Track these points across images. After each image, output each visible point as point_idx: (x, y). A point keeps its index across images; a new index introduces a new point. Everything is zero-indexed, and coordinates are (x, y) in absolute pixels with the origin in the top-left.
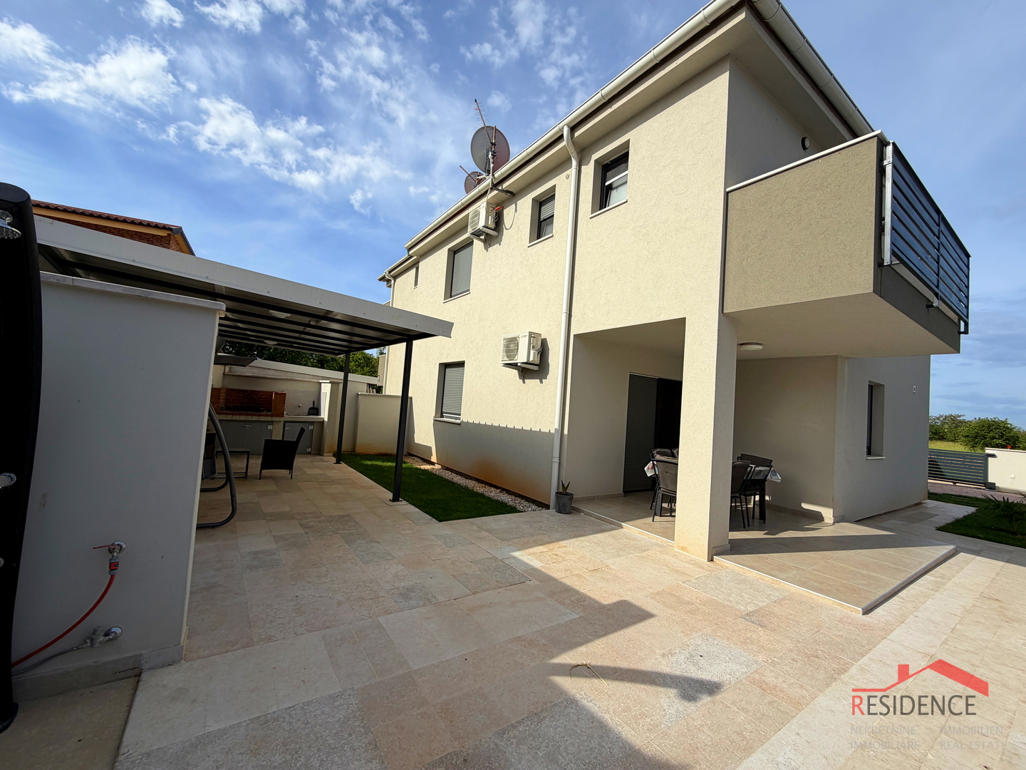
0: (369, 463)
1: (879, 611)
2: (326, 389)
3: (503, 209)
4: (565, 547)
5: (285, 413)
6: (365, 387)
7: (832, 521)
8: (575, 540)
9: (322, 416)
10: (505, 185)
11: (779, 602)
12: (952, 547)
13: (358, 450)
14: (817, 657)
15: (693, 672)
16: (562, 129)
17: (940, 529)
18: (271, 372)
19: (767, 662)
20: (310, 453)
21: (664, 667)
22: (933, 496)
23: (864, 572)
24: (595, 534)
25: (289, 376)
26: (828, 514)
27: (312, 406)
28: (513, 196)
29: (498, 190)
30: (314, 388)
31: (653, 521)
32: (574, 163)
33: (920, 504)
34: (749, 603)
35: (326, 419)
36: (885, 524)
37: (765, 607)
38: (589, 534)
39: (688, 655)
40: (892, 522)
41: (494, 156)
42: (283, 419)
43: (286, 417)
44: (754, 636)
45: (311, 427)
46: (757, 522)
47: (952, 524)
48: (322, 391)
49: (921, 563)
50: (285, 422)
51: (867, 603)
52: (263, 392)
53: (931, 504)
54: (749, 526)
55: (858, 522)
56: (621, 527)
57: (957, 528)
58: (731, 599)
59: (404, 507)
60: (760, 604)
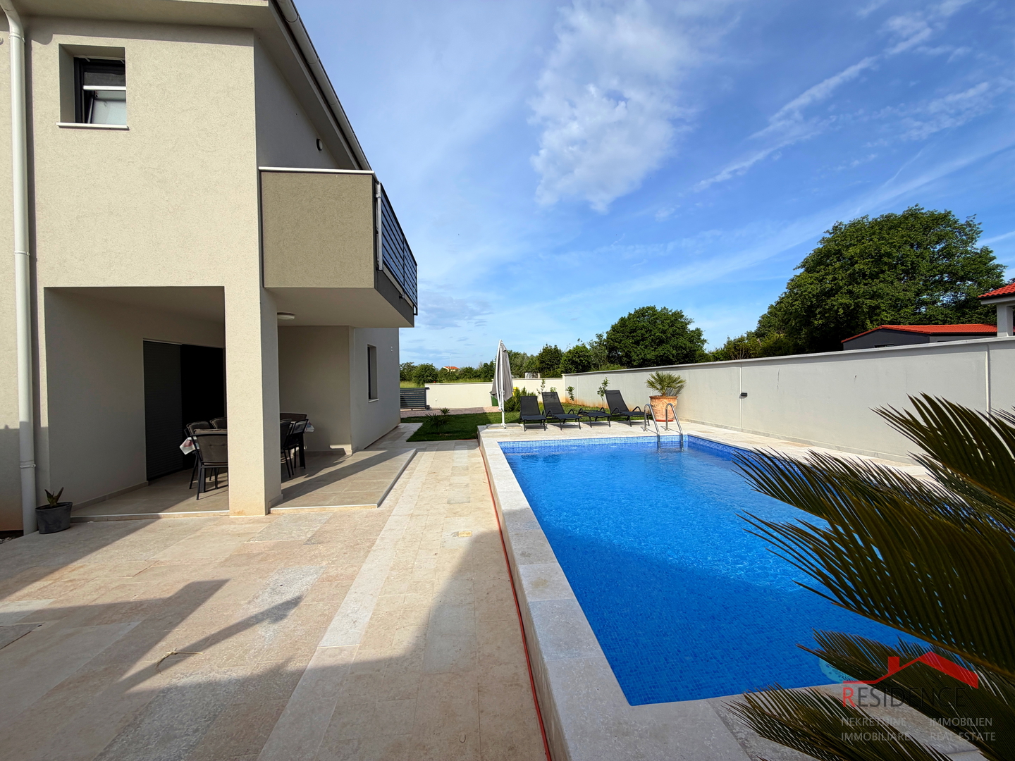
1: (385, 501)
4: (82, 567)
7: (351, 454)
8: (94, 554)
11: (328, 522)
12: (414, 450)
14: (358, 544)
15: (279, 600)
17: (408, 441)
19: (329, 564)
21: (254, 610)
22: (404, 420)
23: (375, 481)
24: (123, 537)
26: (348, 449)
31: (198, 499)
32: (14, 27)
33: (397, 427)
34: (307, 532)
36: (380, 446)
37: (319, 529)
38: (114, 541)
39: (270, 591)
40: (385, 443)
44: (316, 552)
46: (298, 469)
47: (413, 436)
49: (402, 464)
51: (378, 500)
53: (403, 425)
54: (293, 474)
55: (366, 449)
56: (159, 518)
57: (417, 437)
58: (293, 535)
60: (315, 529)
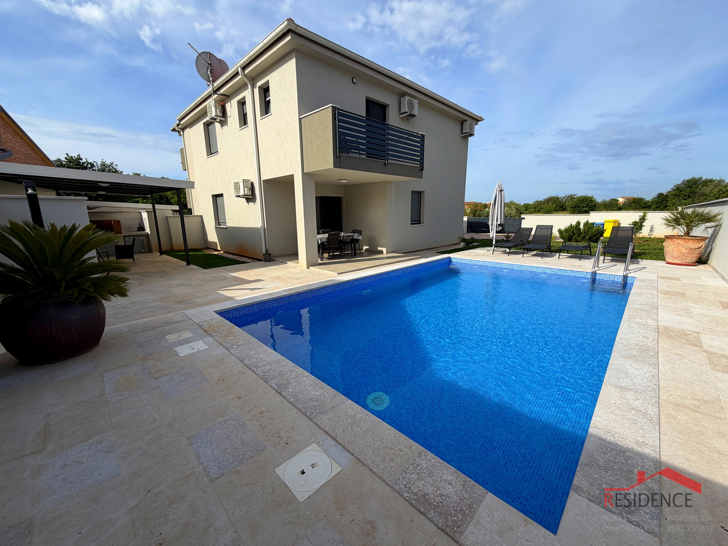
0: (180, 253)
2: (145, 215)
3: (225, 103)
4: (254, 270)
5: (123, 231)
6: (171, 212)
7: (385, 253)
8: (260, 268)
9: (147, 231)
10: (222, 91)
13: (175, 249)
16: (238, 69)
18: (107, 208)
20: (144, 252)
24: (272, 266)
25: (119, 210)
26: (384, 250)
27: (139, 226)
28: (227, 97)
29: (218, 94)
30: (138, 216)
32: (249, 87)
35: (149, 233)
38: (269, 267)
41: (211, 73)
42: (122, 235)
43: (124, 234)
45: (141, 238)
48: (143, 217)
50: (124, 237)
52: (105, 221)
59: (192, 266)
